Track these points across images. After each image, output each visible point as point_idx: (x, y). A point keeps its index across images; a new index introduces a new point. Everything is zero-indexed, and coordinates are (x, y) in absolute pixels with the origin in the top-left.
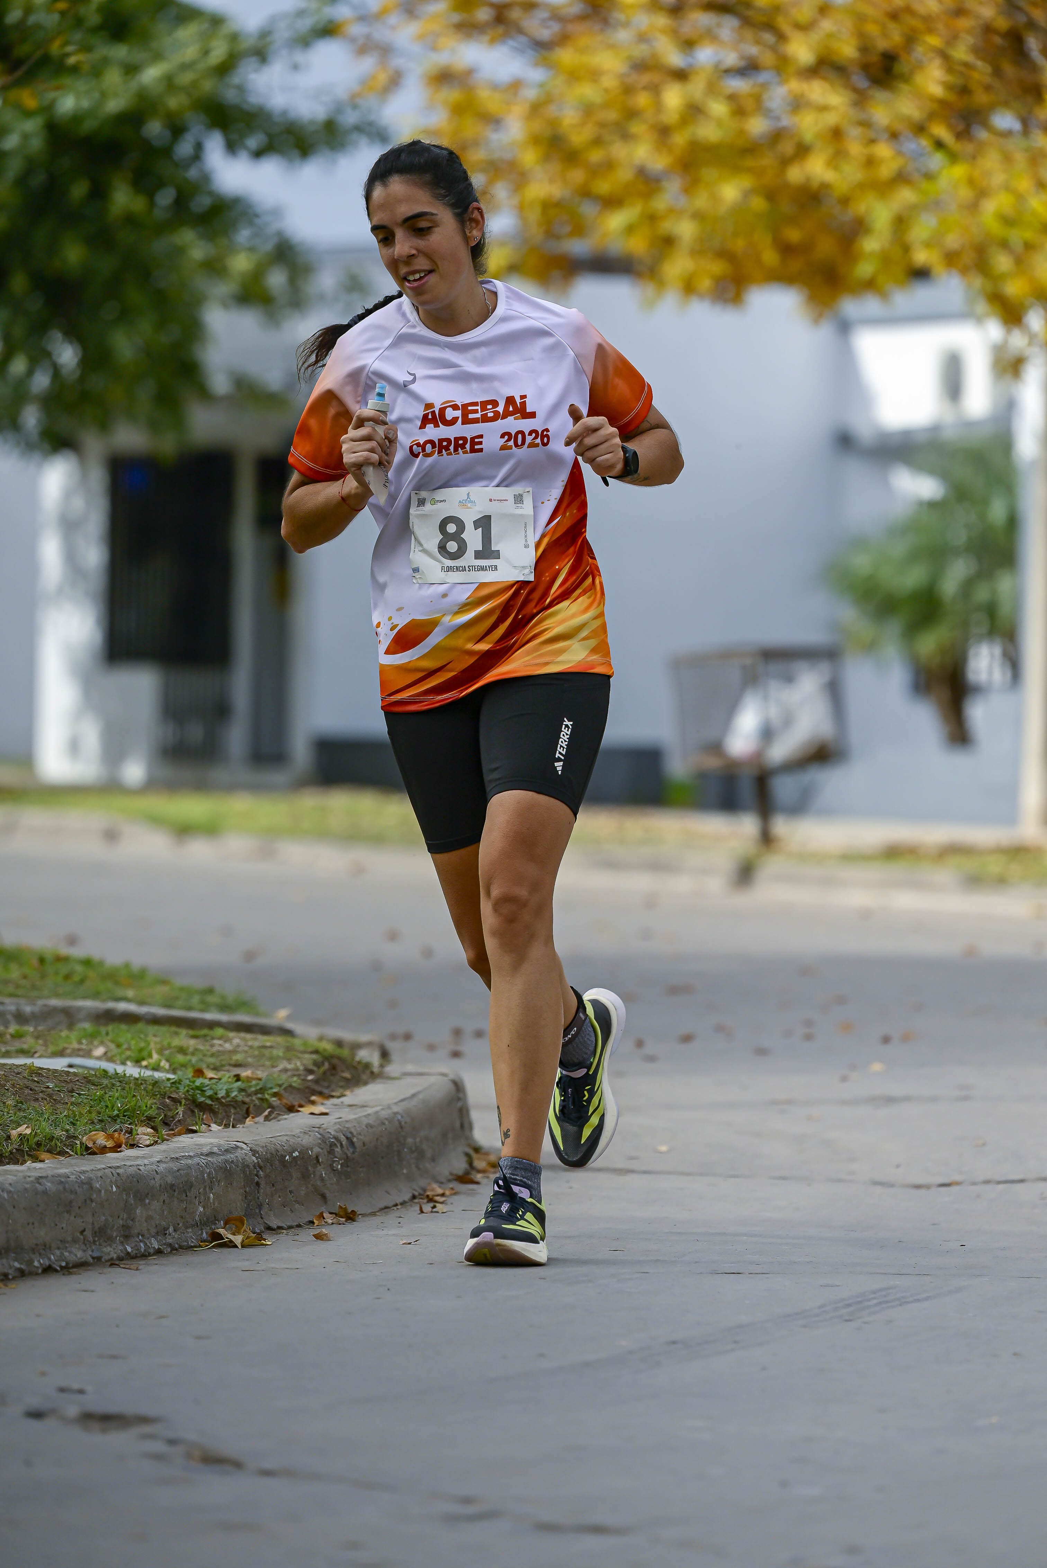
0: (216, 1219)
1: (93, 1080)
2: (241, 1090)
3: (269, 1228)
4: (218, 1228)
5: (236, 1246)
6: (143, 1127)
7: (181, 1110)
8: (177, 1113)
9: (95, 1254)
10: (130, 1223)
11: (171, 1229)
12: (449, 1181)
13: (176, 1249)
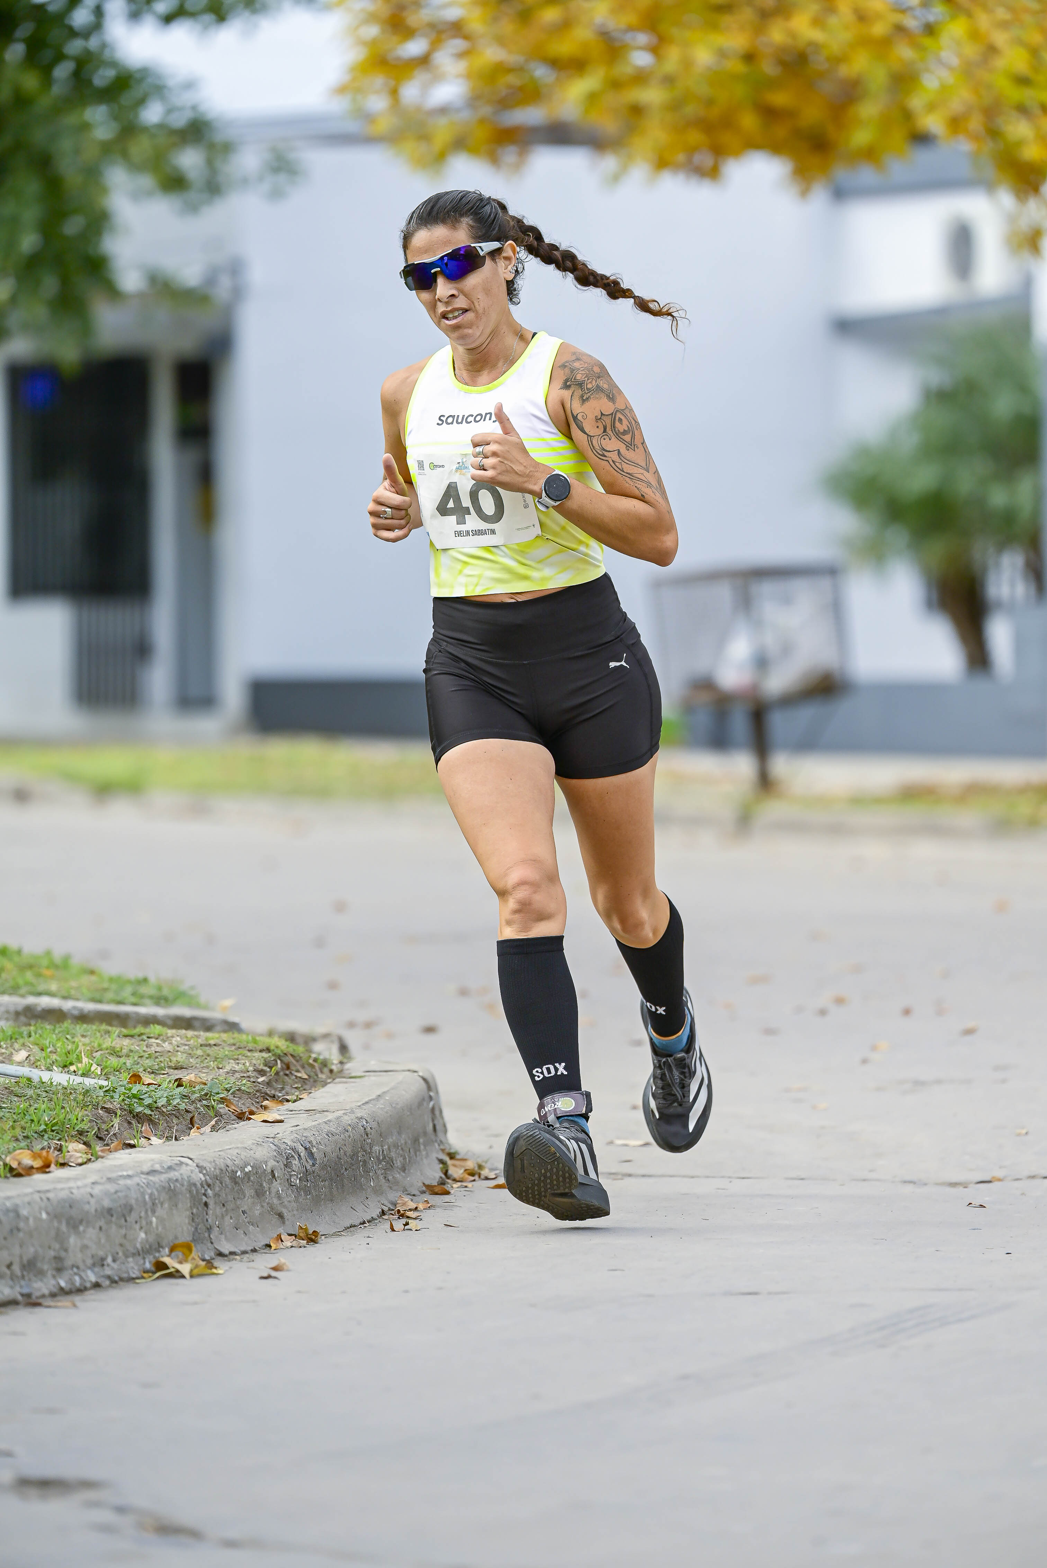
0: (160, 1246)
1: (15, 1091)
2: (184, 1097)
3: (220, 1254)
4: (162, 1257)
5: (183, 1277)
6: (74, 1142)
7: (116, 1122)
8: (112, 1126)
9: (25, 1291)
10: (63, 1254)
11: (109, 1260)
12: (423, 1192)
13: (116, 1282)
